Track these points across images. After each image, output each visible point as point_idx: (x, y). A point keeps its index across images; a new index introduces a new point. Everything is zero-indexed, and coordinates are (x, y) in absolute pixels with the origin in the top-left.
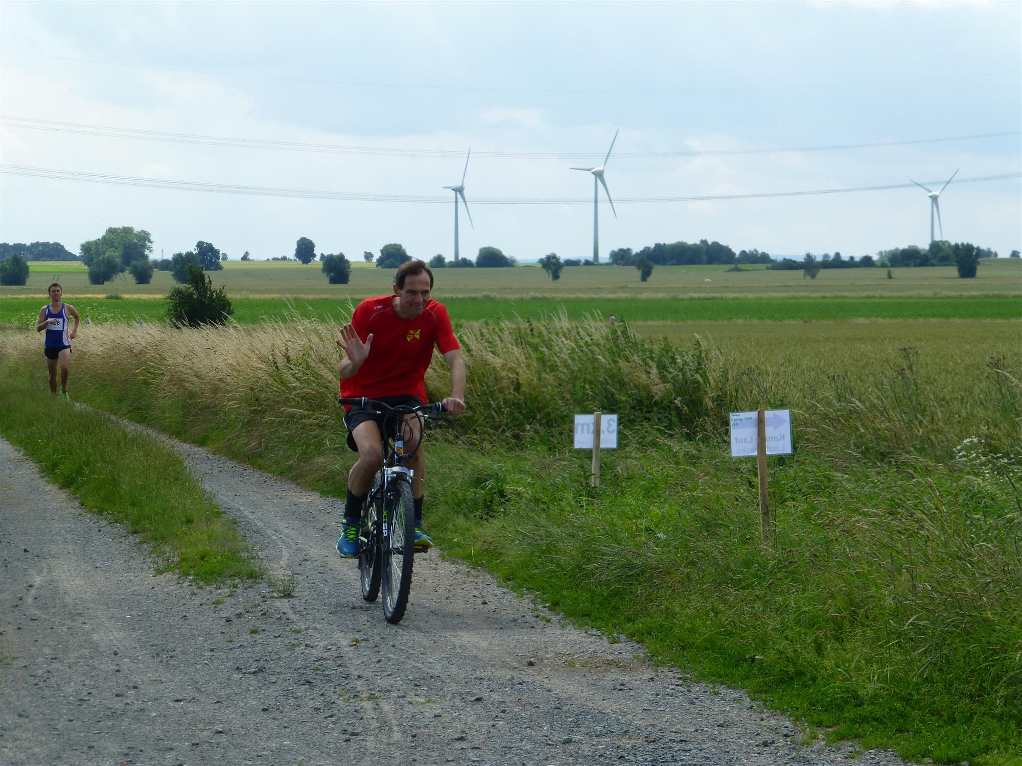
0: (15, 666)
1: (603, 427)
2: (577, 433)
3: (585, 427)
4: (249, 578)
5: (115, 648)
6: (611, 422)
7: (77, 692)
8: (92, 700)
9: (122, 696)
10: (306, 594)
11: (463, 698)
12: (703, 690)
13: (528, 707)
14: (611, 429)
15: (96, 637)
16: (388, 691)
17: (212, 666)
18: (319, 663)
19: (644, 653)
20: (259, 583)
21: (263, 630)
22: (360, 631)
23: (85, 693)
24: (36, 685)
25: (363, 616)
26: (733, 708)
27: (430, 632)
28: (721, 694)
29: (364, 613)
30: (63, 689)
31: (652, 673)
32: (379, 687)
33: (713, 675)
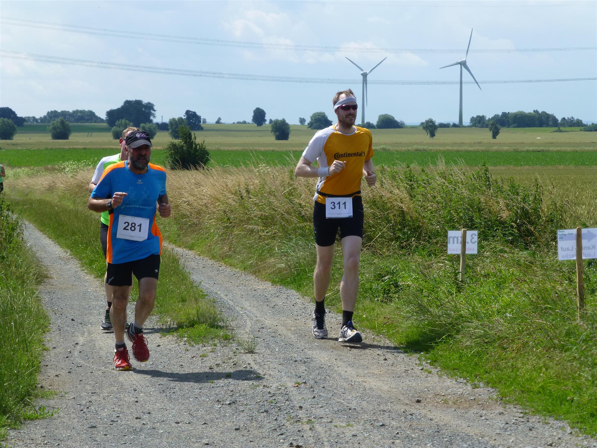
0: (67, 398)
1: (468, 239)
2: (450, 243)
3: (455, 239)
4: (225, 340)
5: (134, 387)
6: (474, 236)
7: (110, 416)
8: (119, 421)
9: (140, 418)
10: (263, 351)
11: (372, 424)
12: (537, 421)
13: (417, 431)
14: (473, 241)
16: (322, 418)
17: (200, 400)
18: (273, 398)
19: (496, 395)
20: (231, 343)
22: (300, 377)
23: (115, 416)
24: (82, 410)
25: (302, 367)
26: (558, 433)
27: (348, 379)
28: (549, 423)
29: (303, 364)
30: (100, 413)
31: (502, 408)
32: (314, 415)
33: (545, 411)
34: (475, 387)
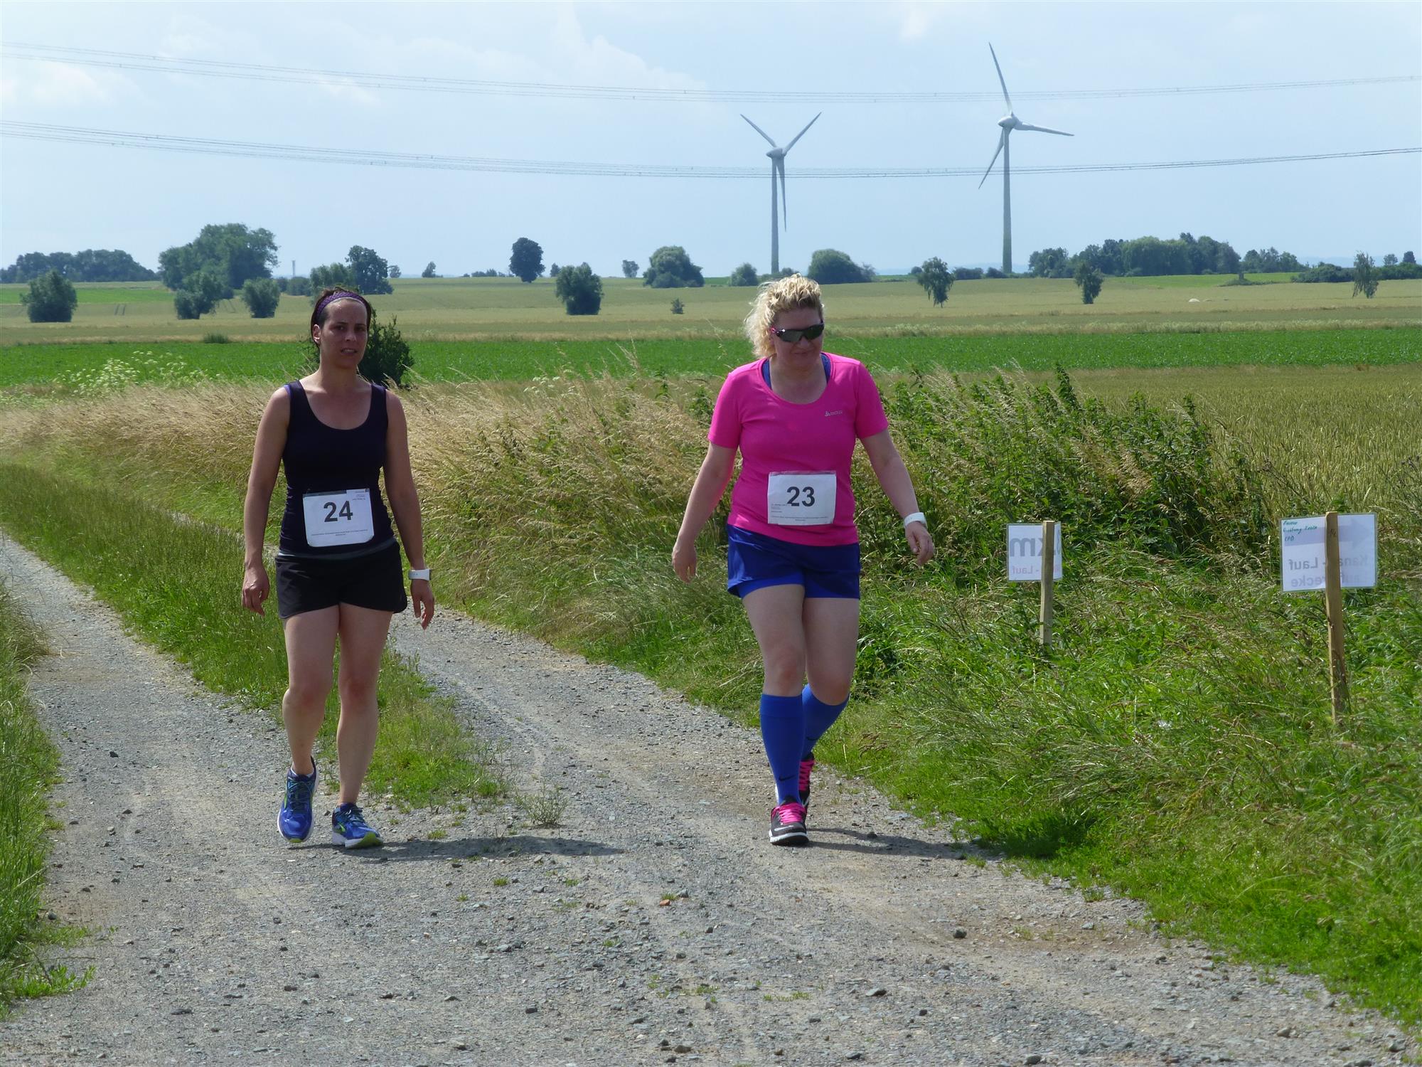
0: (114, 943)
2: (1013, 555)
3: (1028, 545)
4: (485, 796)
5: (275, 913)
7: (222, 984)
8: (246, 997)
9: (295, 989)
10: (579, 821)
11: (854, 992)
12: (1248, 977)
13: (964, 1006)
15: (241, 894)
16: (732, 979)
17: (436, 940)
18: (612, 933)
19: (1145, 917)
20: (501, 804)
21: (516, 881)
22: (673, 882)
23: (233, 984)
24: (153, 972)
25: (675, 857)
26: (1300, 1006)
27: (788, 884)
28: (1278, 983)
29: (674, 852)
30: (197, 979)
31: (1162, 949)
32: (714, 972)
33: (1264, 952)
34: (1093, 897)
